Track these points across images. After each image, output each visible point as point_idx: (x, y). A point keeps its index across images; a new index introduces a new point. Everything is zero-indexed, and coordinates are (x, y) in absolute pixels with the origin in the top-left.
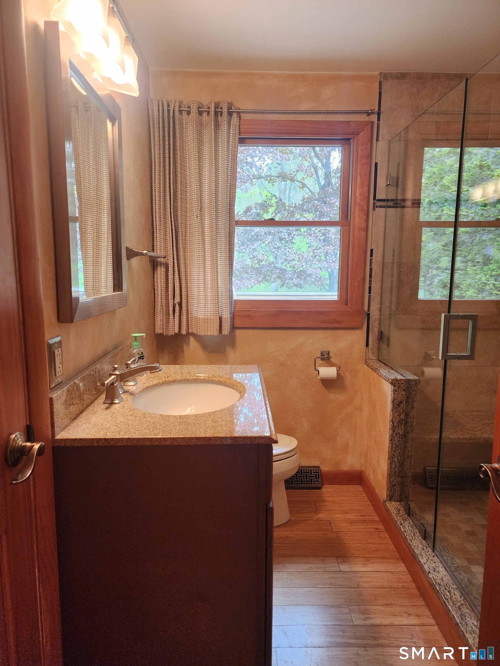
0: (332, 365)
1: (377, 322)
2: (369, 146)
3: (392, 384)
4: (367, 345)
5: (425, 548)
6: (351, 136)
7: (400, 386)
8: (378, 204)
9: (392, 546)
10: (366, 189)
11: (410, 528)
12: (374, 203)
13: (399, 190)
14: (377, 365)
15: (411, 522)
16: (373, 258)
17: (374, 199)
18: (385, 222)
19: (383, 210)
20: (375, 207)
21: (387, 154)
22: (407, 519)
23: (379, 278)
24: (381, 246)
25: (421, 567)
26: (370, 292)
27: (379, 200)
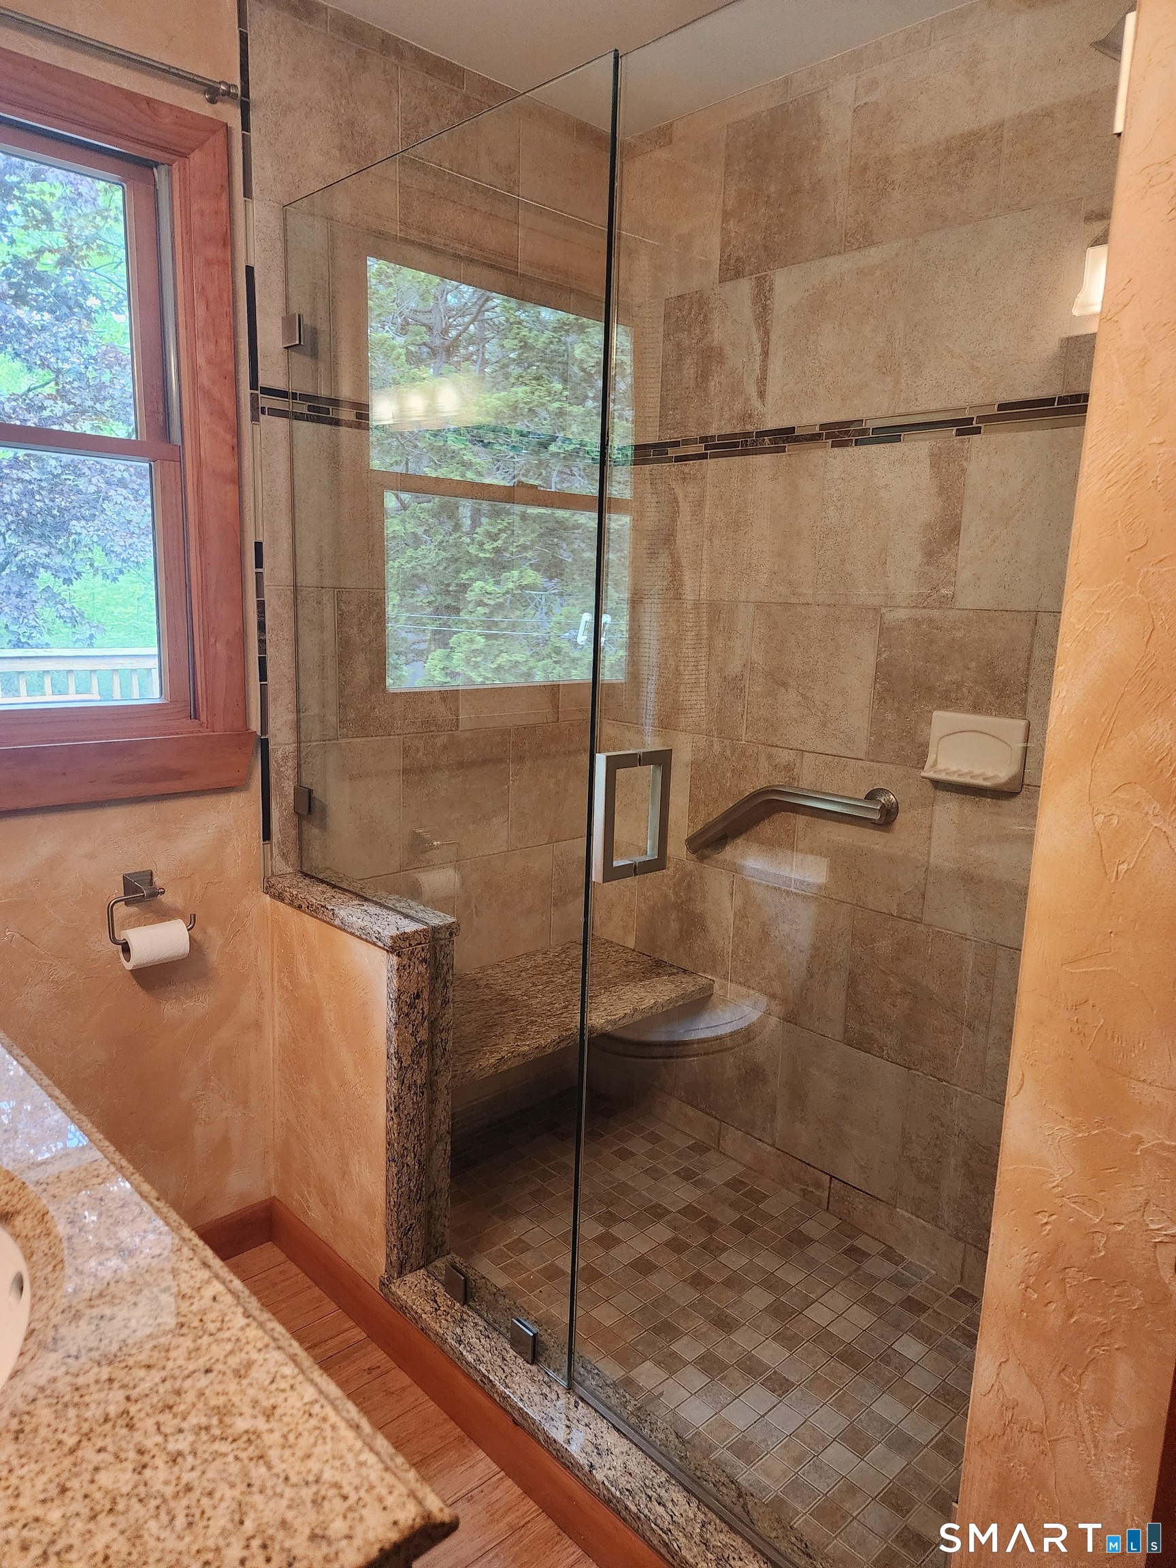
0: (165, 915)
1: (290, 764)
2: (224, 206)
3: (392, 950)
4: (267, 835)
5: (546, 1390)
6: (161, 154)
7: (412, 953)
8: (266, 402)
9: (431, 1407)
10: (225, 345)
11: (483, 1341)
12: (254, 399)
13: (322, 367)
14: (316, 894)
15: (478, 1320)
16: (266, 570)
17: (254, 384)
18: (292, 461)
19: (281, 423)
20: (257, 412)
21: (279, 245)
22: (465, 1317)
23: (287, 633)
24: (286, 534)
25: (560, 1455)
26: (263, 676)
27: (267, 391)
